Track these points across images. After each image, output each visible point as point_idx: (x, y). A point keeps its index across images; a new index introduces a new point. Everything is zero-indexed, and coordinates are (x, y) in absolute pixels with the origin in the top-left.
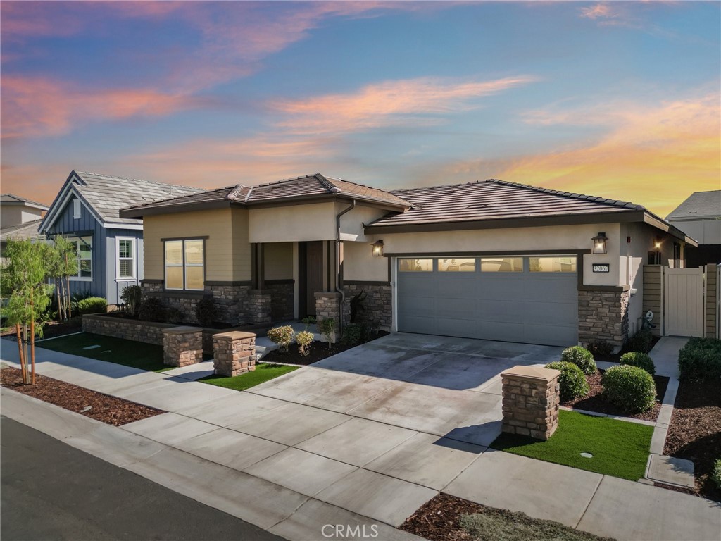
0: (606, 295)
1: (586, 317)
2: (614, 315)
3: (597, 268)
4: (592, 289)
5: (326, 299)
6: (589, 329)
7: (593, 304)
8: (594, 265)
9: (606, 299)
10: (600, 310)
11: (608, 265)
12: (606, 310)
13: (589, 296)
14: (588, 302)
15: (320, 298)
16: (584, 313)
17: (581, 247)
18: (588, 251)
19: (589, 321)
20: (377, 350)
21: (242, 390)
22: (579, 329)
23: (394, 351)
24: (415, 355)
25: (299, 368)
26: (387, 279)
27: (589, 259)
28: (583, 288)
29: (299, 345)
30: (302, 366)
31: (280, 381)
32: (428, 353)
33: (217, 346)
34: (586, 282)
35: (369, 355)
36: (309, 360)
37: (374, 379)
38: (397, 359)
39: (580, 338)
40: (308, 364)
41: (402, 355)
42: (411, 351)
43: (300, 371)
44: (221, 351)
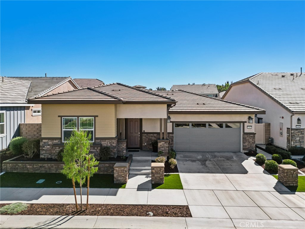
0: (251, 135)
1: (245, 142)
2: (253, 141)
3: (248, 127)
4: (247, 134)
6: (246, 146)
7: (247, 138)
8: (247, 126)
9: (251, 137)
10: (250, 140)
11: (252, 126)
12: (251, 140)
13: (246, 136)
14: (246, 138)
16: (245, 141)
17: (244, 121)
18: (246, 122)
19: (246, 144)
20: (186, 161)
21: (183, 189)
22: (243, 146)
23: (193, 161)
24: (203, 162)
25: (179, 174)
26: (171, 132)
27: (246, 124)
28: (244, 133)
29: (170, 164)
30: (178, 173)
31: (186, 182)
32: (206, 160)
33: (154, 171)
34: (245, 132)
35: (189, 164)
36: (176, 170)
37: (214, 174)
38: (202, 165)
39: (244, 149)
40: (178, 172)
41: (200, 163)
42: (198, 160)
43: (183, 176)
44: (157, 173)
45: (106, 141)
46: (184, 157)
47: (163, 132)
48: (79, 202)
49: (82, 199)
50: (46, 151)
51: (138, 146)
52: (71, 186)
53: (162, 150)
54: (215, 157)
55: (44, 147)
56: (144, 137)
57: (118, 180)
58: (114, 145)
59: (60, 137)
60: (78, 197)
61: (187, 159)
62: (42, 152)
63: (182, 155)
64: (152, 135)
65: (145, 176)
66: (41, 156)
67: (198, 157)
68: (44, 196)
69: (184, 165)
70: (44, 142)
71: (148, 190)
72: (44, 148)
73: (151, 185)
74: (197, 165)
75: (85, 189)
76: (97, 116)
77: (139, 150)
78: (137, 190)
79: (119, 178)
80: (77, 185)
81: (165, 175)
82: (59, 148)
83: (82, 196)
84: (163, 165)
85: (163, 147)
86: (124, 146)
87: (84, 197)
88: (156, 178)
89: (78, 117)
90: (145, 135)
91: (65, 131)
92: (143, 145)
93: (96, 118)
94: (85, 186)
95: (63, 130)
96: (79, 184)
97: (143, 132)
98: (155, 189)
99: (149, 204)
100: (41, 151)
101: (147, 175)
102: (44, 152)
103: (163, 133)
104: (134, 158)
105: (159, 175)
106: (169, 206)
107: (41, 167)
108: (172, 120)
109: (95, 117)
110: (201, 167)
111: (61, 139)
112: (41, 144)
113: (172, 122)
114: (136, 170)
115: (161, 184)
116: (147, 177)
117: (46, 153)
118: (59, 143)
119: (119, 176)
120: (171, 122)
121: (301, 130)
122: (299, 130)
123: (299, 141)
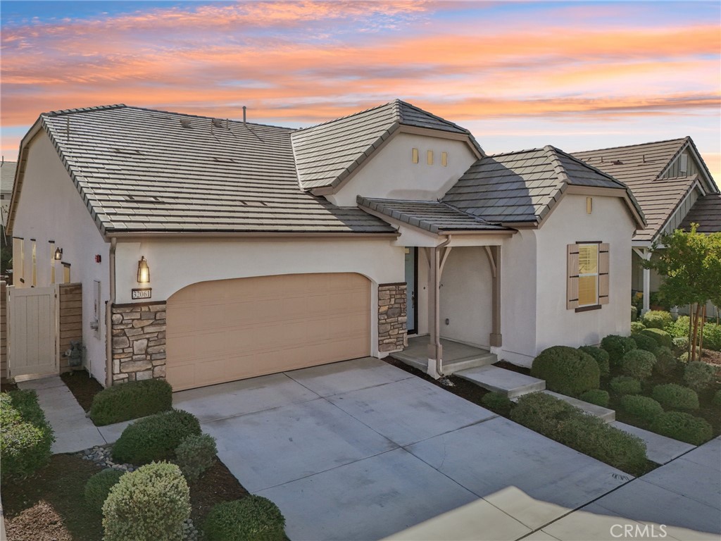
121: (154, 308)
122: (145, 309)
123: (147, 353)
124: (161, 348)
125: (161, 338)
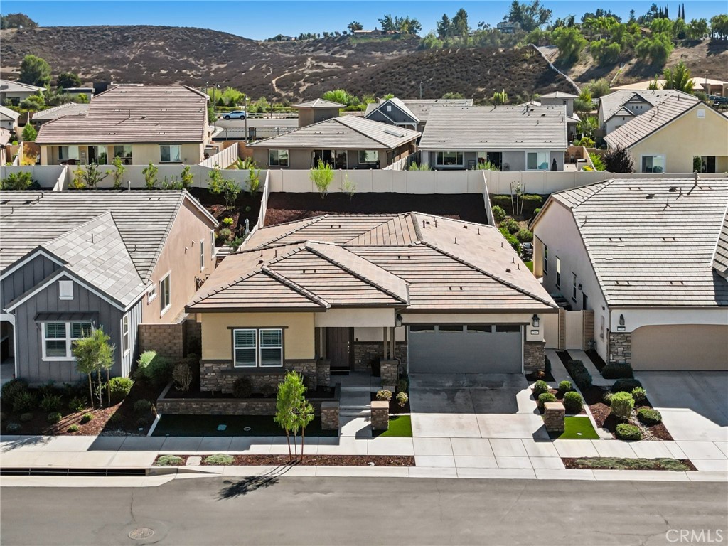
0: (538, 346)
1: (528, 358)
3: (533, 332)
4: (531, 343)
5: (389, 365)
6: (529, 364)
7: (531, 351)
8: (532, 331)
9: (538, 348)
10: (535, 354)
11: (538, 331)
12: (538, 353)
13: (529, 346)
15: (384, 365)
17: (526, 322)
18: (529, 324)
19: (530, 360)
20: (425, 393)
21: (412, 436)
22: (525, 364)
23: (437, 392)
24: (451, 393)
25: (410, 416)
26: (404, 340)
27: (529, 328)
28: (526, 342)
29: (398, 400)
30: (408, 414)
31: (418, 427)
32: (456, 391)
33: (375, 414)
34: (528, 340)
35: (429, 398)
36: (407, 408)
37: (461, 415)
38: (448, 399)
39: (525, 369)
40: (409, 412)
41: (446, 395)
42: (444, 390)
43: (415, 417)
44: (378, 416)
45: (302, 364)
46: (423, 386)
47: (388, 340)
48: (293, 453)
49: (297, 449)
50: (210, 380)
51: (347, 363)
52: (285, 435)
53: (387, 377)
54: (474, 383)
55: (206, 374)
56: (356, 350)
57: (326, 425)
58: (313, 371)
59: (230, 358)
60: (292, 446)
61: (428, 388)
62: (203, 382)
63: (420, 381)
64: (370, 346)
65: (364, 419)
66: (202, 388)
67: (447, 385)
68: (252, 446)
69: (421, 399)
70: (207, 368)
71: (367, 438)
72: (206, 376)
73: (371, 431)
74: (440, 399)
75: (300, 438)
76: (287, 327)
77: (348, 372)
78: (356, 439)
79: (329, 423)
80: (291, 433)
81: (391, 418)
82: (232, 377)
83: (297, 446)
84: (386, 404)
85: (388, 372)
86: (327, 370)
87: (299, 447)
88: (377, 422)
89: (258, 328)
90: (359, 346)
91: (237, 350)
92: (356, 362)
93: (286, 330)
94: (299, 434)
95: (235, 348)
96: (293, 433)
97: (355, 340)
98: (377, 438)
99: (369, 454)
100: (202, 380)
101: (365, 416)
102: (207, 382)
103: (389, 343)
104: (342, 389)
105: (381, 419)
106: (392, 456)
107: (212, 406)
108: (404, 321)
109: (284, 328)
110: (445, 403)
111: (232, 361)
112: (202, 370)
113: (406, 324)
114: (349, 409)
115: (385, 431)
116: (367, 420)
117: (211, 384)
118: (230, 368)
119: (328, 420)
120: (403, 324)
121: (626, 335)
122: (622, 335)
123: (623, 353)
124: (629, 352)
125: (629, 348)
